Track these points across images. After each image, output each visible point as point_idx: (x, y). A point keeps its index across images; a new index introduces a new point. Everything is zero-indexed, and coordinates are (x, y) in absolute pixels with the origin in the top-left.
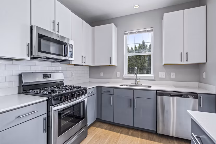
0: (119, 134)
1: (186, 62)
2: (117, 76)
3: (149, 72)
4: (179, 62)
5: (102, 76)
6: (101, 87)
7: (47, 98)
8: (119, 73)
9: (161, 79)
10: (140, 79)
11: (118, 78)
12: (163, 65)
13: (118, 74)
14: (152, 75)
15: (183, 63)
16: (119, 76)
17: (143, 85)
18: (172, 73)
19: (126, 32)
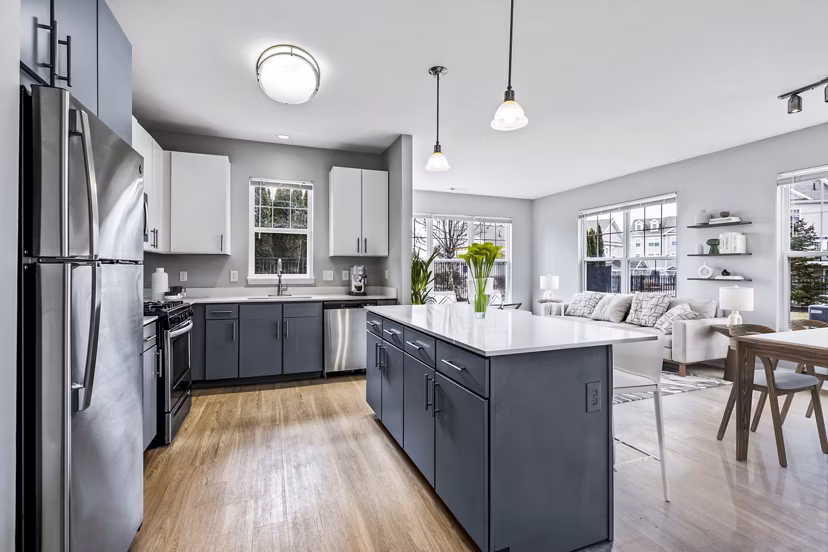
0: (257, 392)
1: (364, 254)
2: (232, 280)
3: (303, 270)
4: (356, 254)
5: (186, 279)
6: (205, 305)
7: (156, 317)
8: (236, 272)
9: (328, 283)
10: (287, 286)
11: (234, 284)
12: (331, 257)
13: (235, 276)
14: (309, 276)
15: (360, 254)
16: (236, 280)
17: (295, 295)
18: (344, 272)
19: (253, 180)
